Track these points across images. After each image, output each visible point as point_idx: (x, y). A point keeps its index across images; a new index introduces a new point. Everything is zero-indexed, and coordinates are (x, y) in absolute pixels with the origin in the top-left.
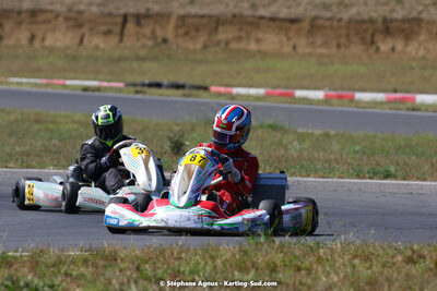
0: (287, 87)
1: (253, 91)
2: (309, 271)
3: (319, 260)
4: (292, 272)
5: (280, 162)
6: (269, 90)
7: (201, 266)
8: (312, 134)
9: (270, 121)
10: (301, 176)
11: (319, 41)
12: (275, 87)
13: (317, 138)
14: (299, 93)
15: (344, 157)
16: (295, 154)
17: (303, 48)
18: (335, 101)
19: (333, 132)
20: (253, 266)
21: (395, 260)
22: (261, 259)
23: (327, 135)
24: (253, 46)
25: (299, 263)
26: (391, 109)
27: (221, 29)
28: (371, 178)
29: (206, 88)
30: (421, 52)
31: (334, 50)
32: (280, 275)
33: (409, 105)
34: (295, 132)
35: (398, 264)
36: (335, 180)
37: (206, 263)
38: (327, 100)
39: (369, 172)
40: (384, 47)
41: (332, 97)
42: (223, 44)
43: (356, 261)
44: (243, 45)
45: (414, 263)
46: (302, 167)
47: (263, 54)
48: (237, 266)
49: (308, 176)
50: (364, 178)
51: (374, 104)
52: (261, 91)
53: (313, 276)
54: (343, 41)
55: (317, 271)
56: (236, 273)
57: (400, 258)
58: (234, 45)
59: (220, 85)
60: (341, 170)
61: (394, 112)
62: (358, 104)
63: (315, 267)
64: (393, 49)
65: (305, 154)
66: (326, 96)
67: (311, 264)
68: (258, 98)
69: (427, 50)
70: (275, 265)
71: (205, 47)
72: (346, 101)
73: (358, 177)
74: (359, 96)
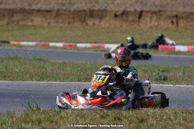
0: (46, 42)
1: (30, 44)
2: (56, 122)
3: (61, 117)
4: (48, 123)
5: (43, 75)
6: (38, 43)
7: (6, 121)
8: (58, 63)
9: (38, 57)
10: (52, 81)
11: (60, 20)
12: (41, 41)
13: (60, 64)
14: (51, 44)
15: (73, 72)
16: (50, 71)
17: (53, 24)
18: (68, 48)
19: (67, 62)
20: (31, 121)
21: (96, 117)
22: (34, 117)
23: (64, 63)
24: (30, 23)
25: (52, 119)
26: (94, 51)
27: (15, 15)
28: (85, 82)
29: (8, 43)
30: (107, 25)
31: (67, 25)
32: (43, 124)
33: (102, 49)
34: (50, 62)
35: (97, 119)
36: (68, 83)
37: (9, 120)
38: (64, 47)
39: (84, 79)
40: (90, 23)
41: (66, 46)
42: (16, 22)
43: (78, 118)
44: (25, 23)
45: (105, 118)
46: (53, 77)
47: (34, 27)
48: (23, 121)
49: (56, 81)
50: (82, 81)
51: (86, 48)
52: (34, 43)
53: (58, 125)
54: (71, 20)
55: (60, 122)
56: (23, 124)
57: (98, 116)
58: (21, 23)
59: (15, 41)
60: (71, 78)
61: (95, 52)
62: (78, 48)
63: (59, 120)
64: (94, 24)
65: (55, 71)
66: (64, 45)
67: (57, 119)
68: (32, 47)
69: (110, 24)
70: (41, 120)
71: (8, 23)
72: (73, 48)
73: (79, 81)
74: (79, 45)
